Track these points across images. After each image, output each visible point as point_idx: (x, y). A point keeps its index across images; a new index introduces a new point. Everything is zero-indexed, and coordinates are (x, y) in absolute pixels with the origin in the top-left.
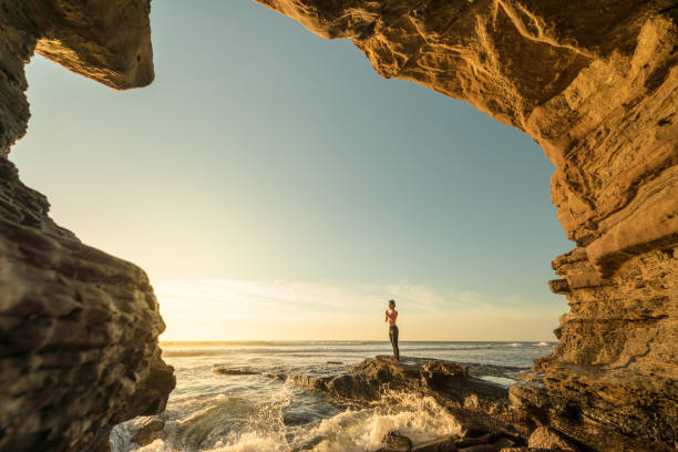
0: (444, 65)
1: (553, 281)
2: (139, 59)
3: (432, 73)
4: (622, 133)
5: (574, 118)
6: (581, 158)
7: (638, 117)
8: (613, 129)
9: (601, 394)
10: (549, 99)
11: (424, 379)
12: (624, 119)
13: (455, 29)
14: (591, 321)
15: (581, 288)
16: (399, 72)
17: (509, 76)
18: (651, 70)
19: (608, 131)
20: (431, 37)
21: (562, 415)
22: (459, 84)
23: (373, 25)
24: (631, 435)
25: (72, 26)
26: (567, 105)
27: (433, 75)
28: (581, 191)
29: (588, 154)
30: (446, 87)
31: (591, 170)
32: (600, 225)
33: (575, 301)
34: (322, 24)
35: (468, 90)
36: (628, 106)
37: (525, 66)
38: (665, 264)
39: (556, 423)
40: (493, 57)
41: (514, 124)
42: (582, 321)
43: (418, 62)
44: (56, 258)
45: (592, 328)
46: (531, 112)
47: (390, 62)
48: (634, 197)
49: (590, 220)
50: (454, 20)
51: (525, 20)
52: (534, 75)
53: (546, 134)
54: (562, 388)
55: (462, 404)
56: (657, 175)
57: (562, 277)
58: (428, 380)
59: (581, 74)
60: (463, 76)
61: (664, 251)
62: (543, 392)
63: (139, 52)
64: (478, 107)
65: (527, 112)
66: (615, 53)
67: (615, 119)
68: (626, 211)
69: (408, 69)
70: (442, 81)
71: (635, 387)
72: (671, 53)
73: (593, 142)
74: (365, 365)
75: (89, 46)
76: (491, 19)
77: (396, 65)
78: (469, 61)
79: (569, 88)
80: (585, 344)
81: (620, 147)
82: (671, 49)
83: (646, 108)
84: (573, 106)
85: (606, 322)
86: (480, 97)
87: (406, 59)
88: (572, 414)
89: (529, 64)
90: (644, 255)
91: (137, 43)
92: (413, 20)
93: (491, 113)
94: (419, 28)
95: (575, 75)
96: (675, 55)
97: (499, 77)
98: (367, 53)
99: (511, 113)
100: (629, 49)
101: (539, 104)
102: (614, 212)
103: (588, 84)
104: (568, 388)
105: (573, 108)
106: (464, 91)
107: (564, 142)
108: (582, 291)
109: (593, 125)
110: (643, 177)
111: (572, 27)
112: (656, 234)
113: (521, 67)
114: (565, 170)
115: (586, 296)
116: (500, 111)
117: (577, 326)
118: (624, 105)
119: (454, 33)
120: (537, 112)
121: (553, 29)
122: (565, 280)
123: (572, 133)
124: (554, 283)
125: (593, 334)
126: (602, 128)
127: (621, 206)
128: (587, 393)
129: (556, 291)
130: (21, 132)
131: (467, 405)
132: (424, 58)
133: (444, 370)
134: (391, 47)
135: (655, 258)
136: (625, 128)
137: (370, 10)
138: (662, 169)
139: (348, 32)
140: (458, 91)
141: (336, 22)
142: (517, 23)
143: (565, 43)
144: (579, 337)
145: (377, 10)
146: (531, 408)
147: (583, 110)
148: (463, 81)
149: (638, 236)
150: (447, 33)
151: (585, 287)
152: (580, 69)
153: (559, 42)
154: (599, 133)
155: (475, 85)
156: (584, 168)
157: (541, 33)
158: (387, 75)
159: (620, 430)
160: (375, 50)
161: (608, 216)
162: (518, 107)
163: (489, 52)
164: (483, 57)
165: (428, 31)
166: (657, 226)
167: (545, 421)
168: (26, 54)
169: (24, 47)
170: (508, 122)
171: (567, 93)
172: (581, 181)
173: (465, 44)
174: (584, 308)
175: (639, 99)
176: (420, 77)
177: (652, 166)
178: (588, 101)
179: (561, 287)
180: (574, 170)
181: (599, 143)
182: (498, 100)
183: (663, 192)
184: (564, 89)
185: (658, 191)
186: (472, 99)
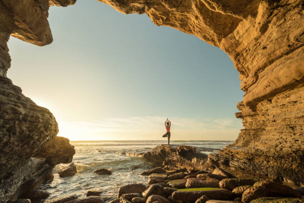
0: (181, 20)
1: (237, 113)
2: (46, 35)
3: (177, 23)
4: (255, 51)
5: (238, 44)
6: (241, 61)
7: (260, 44)
8: (251, 49)
9: (236, 155)
10: (228, 35)
11: (177, 152)
12: (255, 45)
13: (183, 6)
14: (249, 130)
15: (247, 116)
16: (163, 23)
17: (209, 25)
18: (261, 25)
19: (250, 50)
20: (173, 9)
21: (223, 163)
22: (190, 28)
23: (144, 8)
24: (243, 169)
25: (21, 29)
26: (235, 37)
27: (178, 25)
28: (245, 75)
29: (244, 59)
30: (184, 29)
31: (246, 66)
32: (249, 89)
33: (244, 121)
34: (122, 9)
35: (194, 31)
36: (256, 39)
37: (215, 21)
38: (269, 106)
39: (222, 167)
40: (201, 18)
41: (216, 45)
42: (246, 129)
43: (171, 19)
44: (29, 107)
45: (250, 132)
46: (221, 40)
47: (158, 19)
48: (258, 78)
49: (244, 87)
50: (181, 3)
51: (209, 4)
52: (220, 25)
53: (227, 50)
54: (224, 154)
55: (191, 162)
56: (263, 70)
57: (241, 111)
58: (179, 152)
59: (239, 24)
60: (191, 25)
61: (268, 100)
62: (217, 156)
63: (46, 33)
64: (199, 37)
65: (220, 40)
66: (249, 17)
67: (252, 45)
68: (256, 84)
69: (167, 22)
70: (182, 27)
71: (246, 152)
72: (267, 18)
73: (245, 54)
74: (156, 148)
75: (28, 34)
76: (197, 2)
77: (161, 20)
78: (192, 19)
79: (236, 30)
80: (246, 139)
81: (255, 57)
82: (267, 17)
83: (262, 40)
84: (237, 38)
85: (255, 130)
86: (199, 34)
87: (165, 18)
88: (226, 163)
89: (216, 20)
90: (262, 102)
91: (44, 31)
92: (163, 3)
93: (205, 41)
94: (167, 6)
95: (237, 25)
96: (269, 19)
97: (205, 26)
98: (149, 15)
99: (213, 41)
100: (254, 15)
101: (224, 37)
102: (252, 84)
103: (242, 29)
104: (226, 154)
105: (237, 39)
106: (193, 31)
107: (234, 54)
108: (248, 117)
109: (245, 47)
110: (258, 70)
111: (229, 7)
112: (262, 94)
113: (213, 22)
114: (237, 66)
115: (249, 119)
116: (208, 40)
117: (244, 131)
118: (255, 39)
119: (182, 8)
120: (223, 40)
121: (221, 7)
122: (241, 113)
123: (237, 50)
124: (237, 114)
125: (250, 135)
126: (247, 48)
127: (254, 82)
128: (232, 155)
129: (238, 117)
130: (9, 66)
131: (193, 162)
132: (173, 18)
133: (185, 148)
134: (157, 13)
135: (266, 103)
136: (256, 48)
137: (140, 3)
138: (265, 67)
139: (133, 11)
140: (190, 31)
141: (128, 8)
142: (206, 5)
143: (227, 13)
144: (244, 136)
145: (144, 3)
146: (212, 161)
147: (241, 40)
148: (191, 27)
149: (257, 94)
150: (179, 8)
151: (248, 116)
152: (239, 22)
153: (225, 12)
154: (247, 51)
155: (196, 29)
156: (243, 65)
157: (217, 9)
158: (158, 25)
159: (240, 168)
160: (152, 14)
161: (251, 86)
162: (216, 38)
163: (199, 16)
164: (197, 18)
165: (171, 8)
166: (263, 91)
167: (218, 166)
168: (7, 39)
169: (6, 38)
170: (213, 45)
171: (235, 32)
172: (244, 70)
173: (188, 12)
174: (247, 124)
175: (260, 37)
176: (173, 25)
177: (261, 66)
178: (242, 36)
179: (239, 116)
180: (240, 66)
181: (247, 55)
182: (207, 35)
183: (265, 77)
184: (234, 30)
185: (264, 76)
186: (196, 34)
